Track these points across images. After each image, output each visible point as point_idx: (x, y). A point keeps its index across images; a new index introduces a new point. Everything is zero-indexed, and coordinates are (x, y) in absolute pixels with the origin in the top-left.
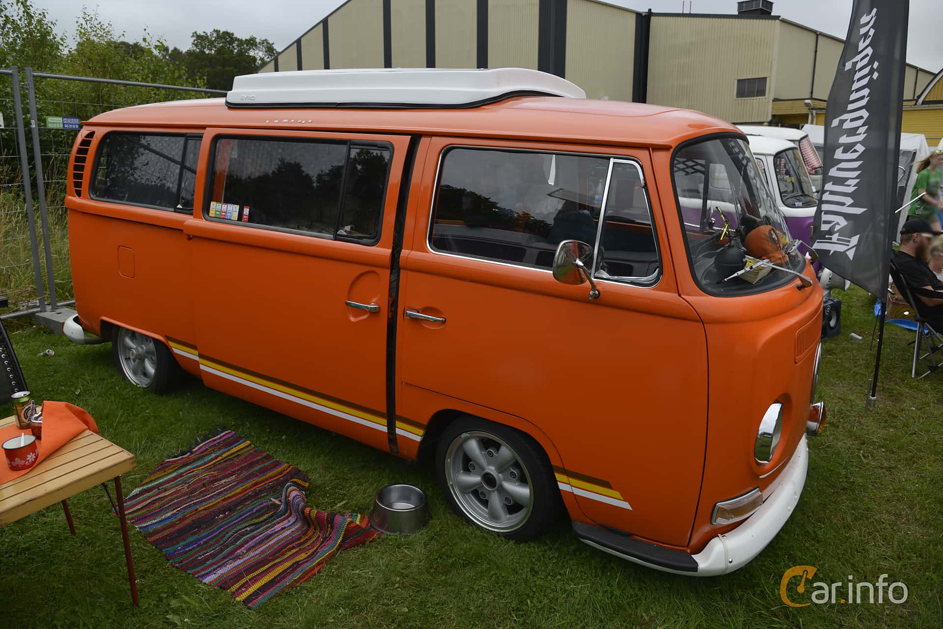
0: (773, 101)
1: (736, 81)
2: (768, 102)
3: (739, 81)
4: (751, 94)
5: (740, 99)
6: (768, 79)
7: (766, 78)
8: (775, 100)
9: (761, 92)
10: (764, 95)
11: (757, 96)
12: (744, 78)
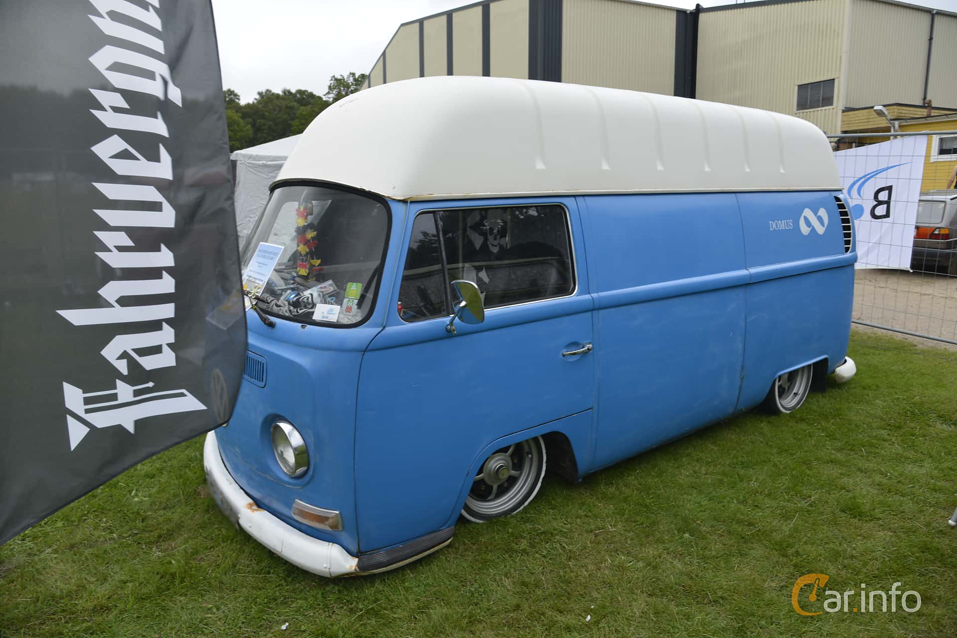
0: (843, 111)
1: (796, 88)
2: (837, 114)
3: (800, 87)
4: (814, 104)
5: (801, 111)
6: (836, 81)
7: (834, 79)
8: (847, 110)
9: (828, 101)
10: (832, 104)
11: (822, 106)
12: (806, 82)
